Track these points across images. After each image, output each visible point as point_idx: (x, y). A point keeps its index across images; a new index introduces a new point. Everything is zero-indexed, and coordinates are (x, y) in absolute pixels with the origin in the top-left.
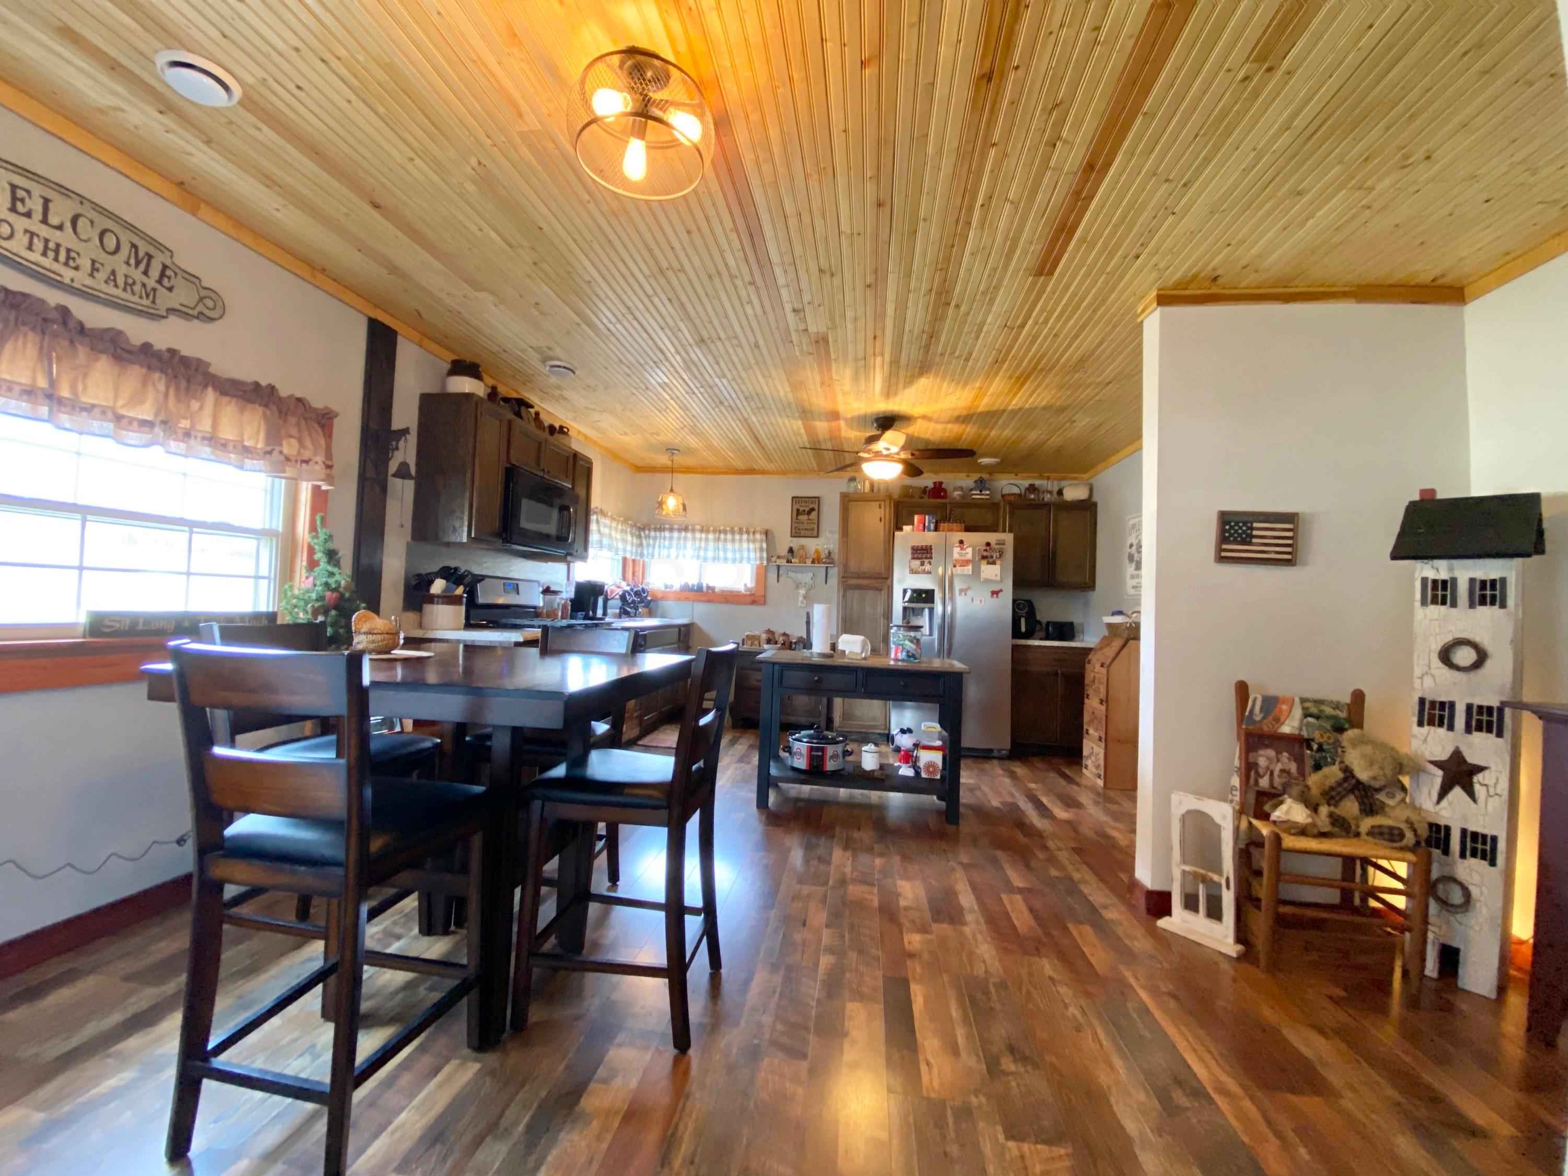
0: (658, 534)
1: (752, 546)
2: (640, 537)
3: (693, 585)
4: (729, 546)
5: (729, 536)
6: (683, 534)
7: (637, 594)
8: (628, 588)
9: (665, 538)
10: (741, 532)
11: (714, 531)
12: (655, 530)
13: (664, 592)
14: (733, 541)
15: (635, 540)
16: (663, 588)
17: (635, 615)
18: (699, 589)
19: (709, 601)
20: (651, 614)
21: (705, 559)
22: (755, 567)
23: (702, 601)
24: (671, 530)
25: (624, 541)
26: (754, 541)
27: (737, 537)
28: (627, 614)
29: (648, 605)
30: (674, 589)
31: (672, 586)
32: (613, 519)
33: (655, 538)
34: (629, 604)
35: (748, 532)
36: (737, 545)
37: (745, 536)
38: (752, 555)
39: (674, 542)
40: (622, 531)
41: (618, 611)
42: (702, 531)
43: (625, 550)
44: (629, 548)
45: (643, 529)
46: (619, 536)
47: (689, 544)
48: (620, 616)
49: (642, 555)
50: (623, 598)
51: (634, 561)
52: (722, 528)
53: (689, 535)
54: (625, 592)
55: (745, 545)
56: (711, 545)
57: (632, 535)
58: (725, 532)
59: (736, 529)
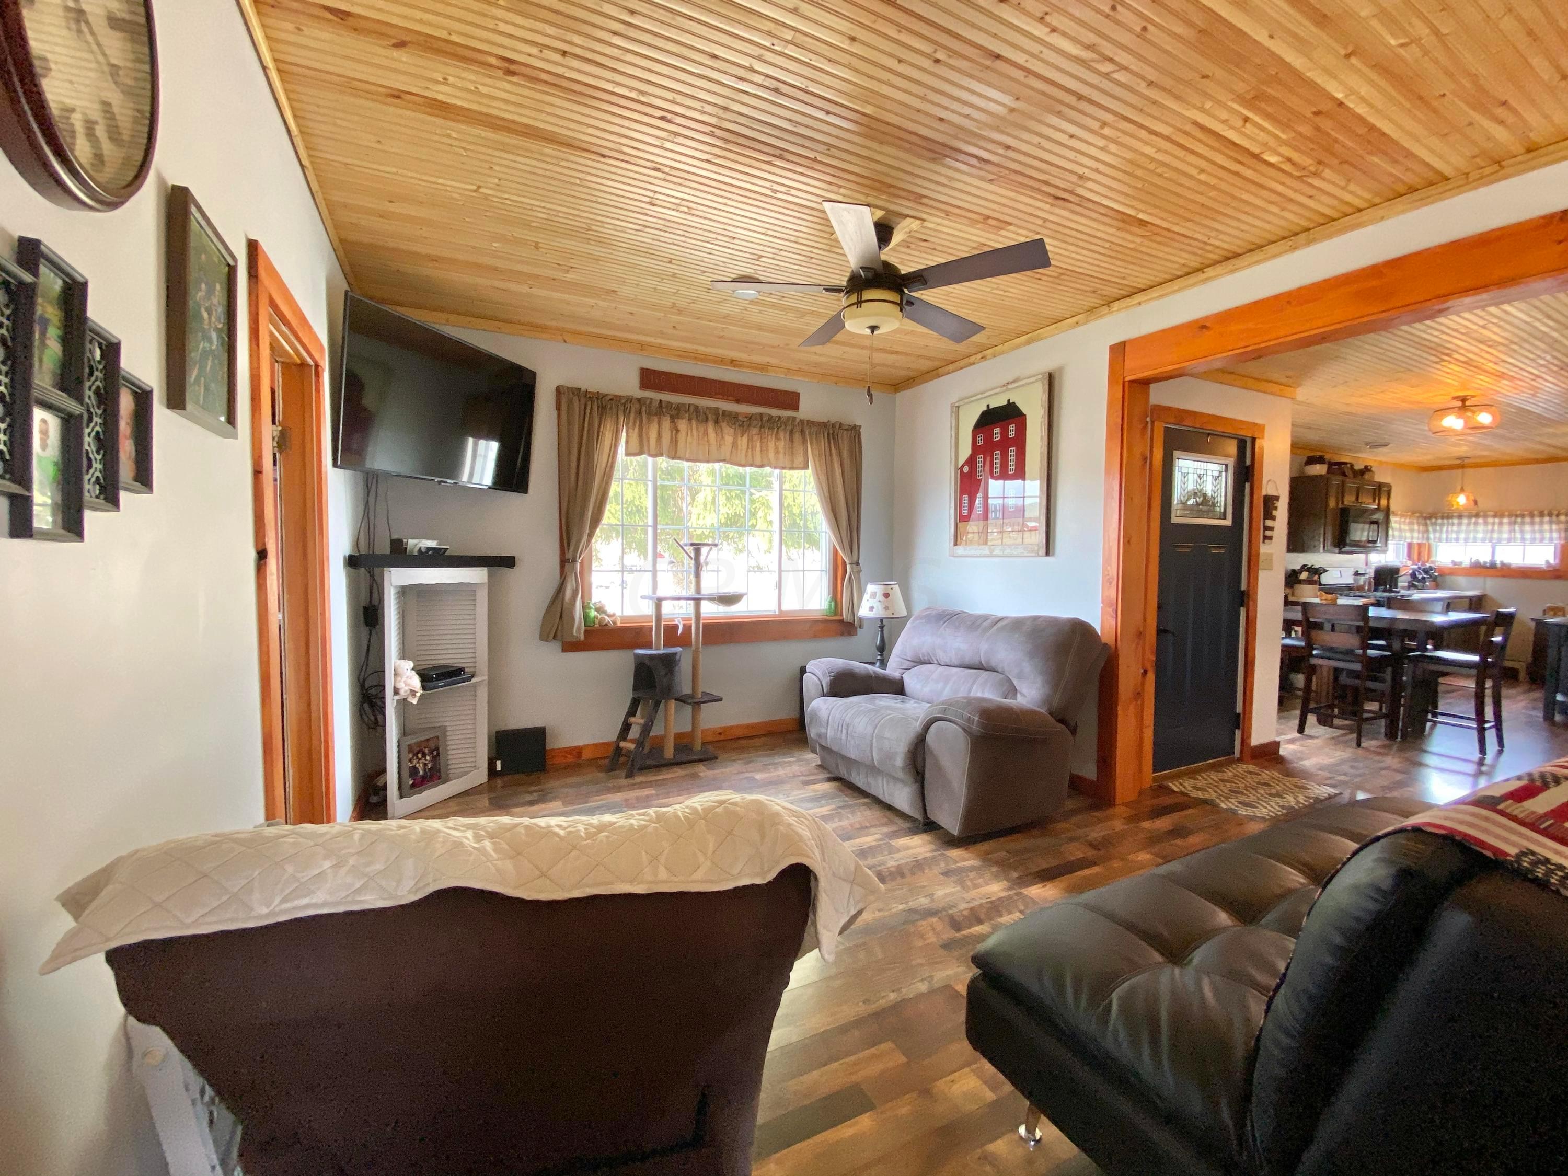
0: (1445, 521)
1: (1554, 527)
2: (1426, 525)
3: (1485, 563)
4: (1527, 528)
5: (1528, 520)
6: (1473, 520)
7: (1426, 571)
8: (1415, 567)
9: (1453, 524)
10: (1542, 515)
11: (1510, 516)
12: (1442, 518)
13: (1451, 569)
14: (1532, 523)
15: (1421, 528)
16: (1451, 565)
17: (1423, 588)
18: (1493, 566)
19: (1504, 576)
20: (1438, 586)
21: (1499, 541)
22: (1559, 546)
23: (1497, 576)
24: (1460, 517)
25: (1412, 531)
26: (1558, 523)
27: (1537, 520)
28: (1415, 587)
29: (1434, 579)
30: (1463, 566)
31: (1461, 563)
32: (1402, 516)
33: (1442, 525)
34: (1419, 581)
35: (1550, 515)
36: (1537, 527)
37: (1546, 519)
38: (1555, 535)
39: (1464, 528)
40: (1411, 523)
41: (1406, 584)
42: (1495, 516)
43: (1412, 538)
44: (1416, 535)
45: (1430, 518)
46: (1407, 528)
47: (1481, 528)
48: (1409, 588)
49: (1428, 539)
50: (1413, 575)
51: (1419, 545)
52: (1519, 512)
53: (1481, 520)
54: (1414, 571)
55: (1546, 527)
56: (1506, 528)
57: (1419, 524)
58: (1523, 516)
59: (1536, 513)
